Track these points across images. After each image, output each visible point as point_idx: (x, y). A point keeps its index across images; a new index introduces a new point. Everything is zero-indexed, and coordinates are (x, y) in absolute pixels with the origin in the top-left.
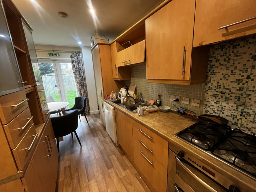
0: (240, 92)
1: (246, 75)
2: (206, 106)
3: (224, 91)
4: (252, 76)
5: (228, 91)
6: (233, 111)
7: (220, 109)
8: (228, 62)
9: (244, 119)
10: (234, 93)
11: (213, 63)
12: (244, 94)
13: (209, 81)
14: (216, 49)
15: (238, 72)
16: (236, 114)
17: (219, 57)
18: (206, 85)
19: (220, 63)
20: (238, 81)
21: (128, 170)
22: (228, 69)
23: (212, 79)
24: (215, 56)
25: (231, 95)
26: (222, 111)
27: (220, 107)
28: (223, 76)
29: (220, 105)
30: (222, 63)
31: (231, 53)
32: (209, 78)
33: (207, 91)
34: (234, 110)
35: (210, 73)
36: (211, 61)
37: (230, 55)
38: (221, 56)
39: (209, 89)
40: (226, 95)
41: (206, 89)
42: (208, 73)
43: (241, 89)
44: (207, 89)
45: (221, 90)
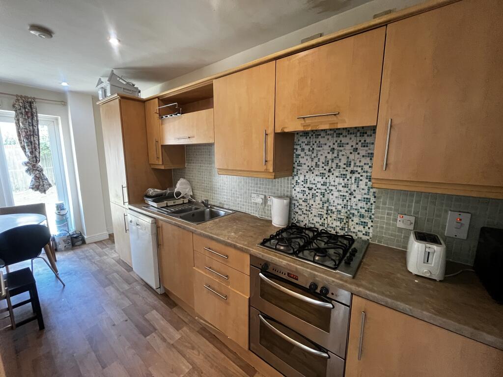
0: (324, 187)
1: (327, 168)
2: (294, 206)
3: (311, 186)
4: (332, 170)
5: (314, 186)
6: (321, 210)
7: (308, 209)
8: (313, 153)
9: (329, 218)
10: (320, 189)
11: (299, 152)
12: (327, 189)
13: (296, 174)
14: (301, 136)
15: (321, 165)
16: (322, 213)
17: (304, 146)
18: (293, 179)
19: (305, 153)
20: (322, 175)
21: (185, 329)
22: (313, 161)
23: (299, 172)
24: (300, 144)
25: (317, 190)
26: (310, 211)
27: (308, 206)
28: (308, 168)
29: (308, 204)
30: (308, 153)
31: (314, 143)
32: (295, 170)
33: (295, 186)
34: (321, 208)
35: (296, 163)
36: (297, 149)
37: (313, 144)
38: (306, 145)
39: (296, 185)
40: (313, 191)
41: (293, 184)
42: (294, 164)
43: (324, 184)
44: (295, 184)
45: (308, 185)
